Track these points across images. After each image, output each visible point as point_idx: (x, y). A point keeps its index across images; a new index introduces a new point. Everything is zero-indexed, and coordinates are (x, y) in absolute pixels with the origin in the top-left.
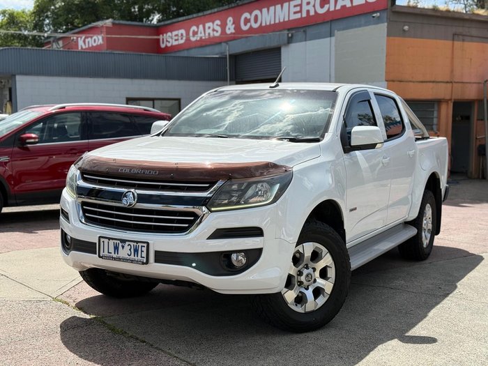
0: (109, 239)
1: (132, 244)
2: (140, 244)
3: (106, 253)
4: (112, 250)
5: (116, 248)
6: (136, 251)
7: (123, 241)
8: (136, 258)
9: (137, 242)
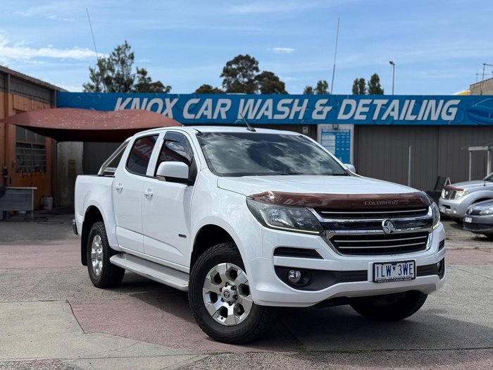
0: (382, 264)
1: (402, 264)
2: (408, 263)
3: (380, 277)
4: (385, 273)
5: (389, 271)
6: (405, 269)
7: (394, 263)
8: (405, 275)
9: (406, 262)
